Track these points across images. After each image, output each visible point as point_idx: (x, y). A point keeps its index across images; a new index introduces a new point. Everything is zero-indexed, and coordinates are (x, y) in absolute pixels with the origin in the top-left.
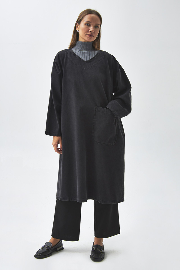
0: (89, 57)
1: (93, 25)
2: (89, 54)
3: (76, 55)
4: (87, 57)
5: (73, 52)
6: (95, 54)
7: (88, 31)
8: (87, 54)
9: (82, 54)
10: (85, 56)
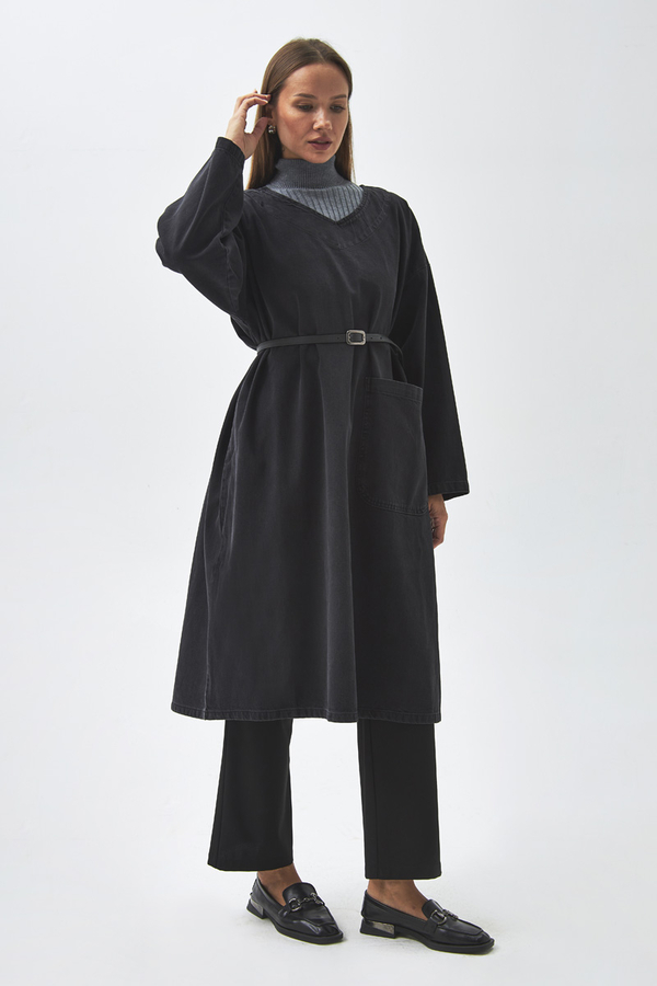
0: (339, 206)
1: (323, 104)
2: (337, 199)
4: (335, 208)
7: (310, 129)
10: (328, 203)
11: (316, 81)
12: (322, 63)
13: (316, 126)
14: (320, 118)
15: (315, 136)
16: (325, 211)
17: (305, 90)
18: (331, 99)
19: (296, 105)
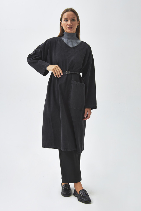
0: (73, 44)
2: (73, 43)
3: (64, 42)
4: (72, 45)
5: (62, 40)
6: (78, 43)
8: (72, 43)
9: (68, 42)
10: (71, 44)
11: (68, 15)
12: (69, 11)
13: (68, 24)
14: (69, 22)
15: (68, 26)
16: (69, 45)
17: (66, 17)
18: (71, 18)
19: (65, 20)
